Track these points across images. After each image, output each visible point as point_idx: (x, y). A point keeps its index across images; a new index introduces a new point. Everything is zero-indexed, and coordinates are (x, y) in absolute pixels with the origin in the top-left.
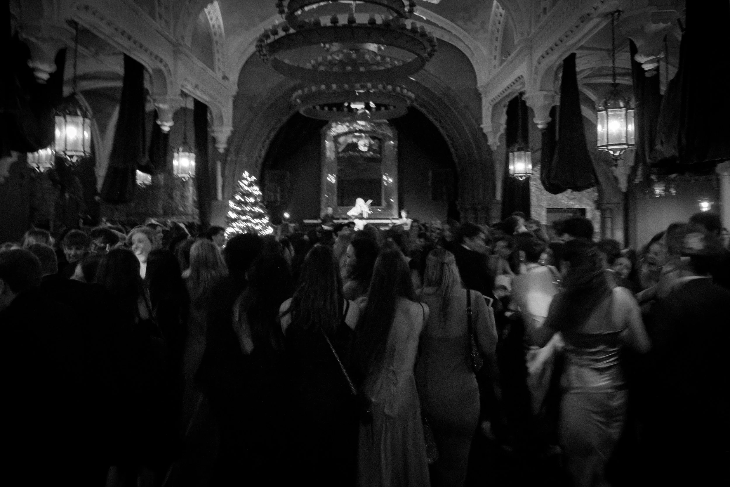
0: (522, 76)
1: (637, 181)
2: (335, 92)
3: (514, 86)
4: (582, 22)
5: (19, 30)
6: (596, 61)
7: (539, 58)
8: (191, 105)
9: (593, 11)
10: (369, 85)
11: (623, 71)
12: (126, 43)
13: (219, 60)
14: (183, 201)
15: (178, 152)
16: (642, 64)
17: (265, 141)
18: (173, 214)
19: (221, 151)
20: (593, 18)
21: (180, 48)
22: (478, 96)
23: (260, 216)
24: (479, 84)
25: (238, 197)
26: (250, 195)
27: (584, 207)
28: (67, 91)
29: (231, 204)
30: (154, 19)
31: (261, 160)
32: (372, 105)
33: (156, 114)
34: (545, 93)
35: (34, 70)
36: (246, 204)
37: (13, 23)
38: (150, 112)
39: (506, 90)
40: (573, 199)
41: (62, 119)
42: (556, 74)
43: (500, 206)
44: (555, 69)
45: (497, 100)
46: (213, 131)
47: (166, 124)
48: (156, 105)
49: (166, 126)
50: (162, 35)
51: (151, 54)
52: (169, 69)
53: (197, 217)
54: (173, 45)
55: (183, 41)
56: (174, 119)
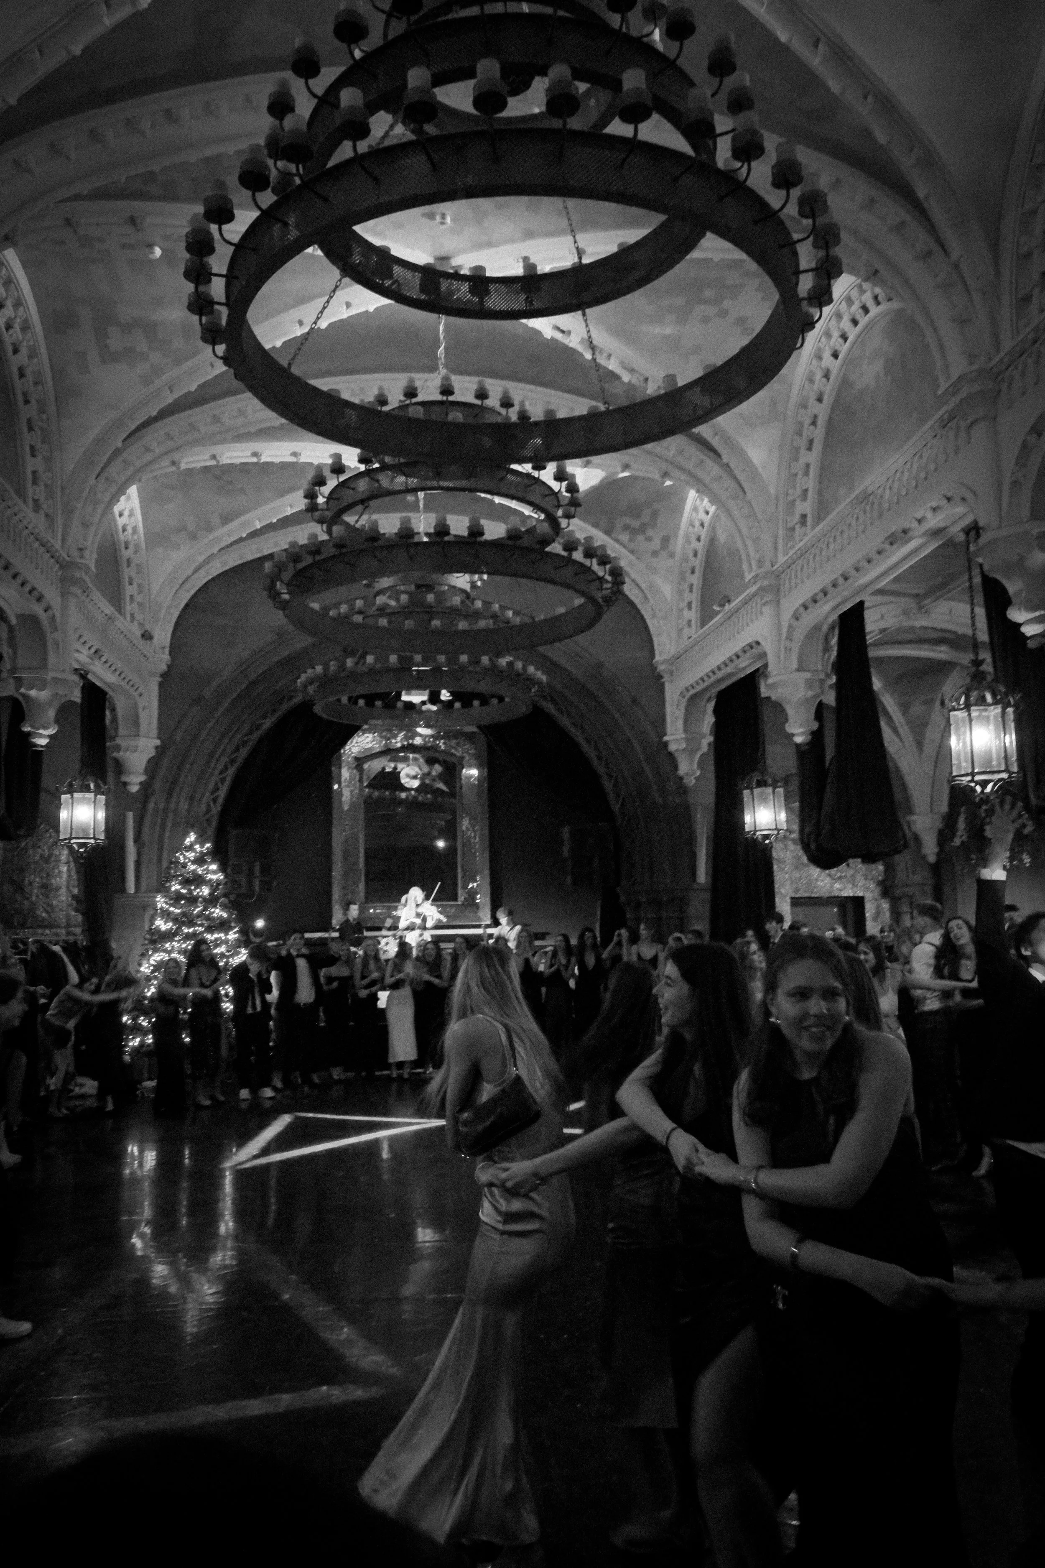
0: (758, 643)
1: (957, 842)
2: (371, 671)
3: (736, 662)
4: (891, 544)
6: (894, 616)
7: (798, 609)
9: (915, 524)
10: (442, 658)
11: (937, 635)
13: (132, 597)
14: (47, 896)
15: (70, 792)
16: (1020, 625)
17: (226, 768)
18: (32, 925)
19: (134, 789)
20: (912, 538)
21: (76, 573)
22: (657, 681)
23: (223, 926)
24: (658, 658)
25: (175, 887)
26: (198, 880)
27: (861, 894)
29: (161, 901)
31: (216, 809)
32: (445, 695)
33: (19, 710)
34: (808, 675)
36: (192, 900)
39: (719, 669)
40: (840, 878)
42: (827, 640)
43: (707, 896)
44: (825, 628)
45: (698, 688)
46: (118, 748)
47: (41, 731)
48: (22, 690)
49: (41, 736)
50: (43, 546)
51: (23, 584)
52: (53, 617)
53: (78, 931)
54: (62, 567)
55: (82, 557)
56: (57, 720)
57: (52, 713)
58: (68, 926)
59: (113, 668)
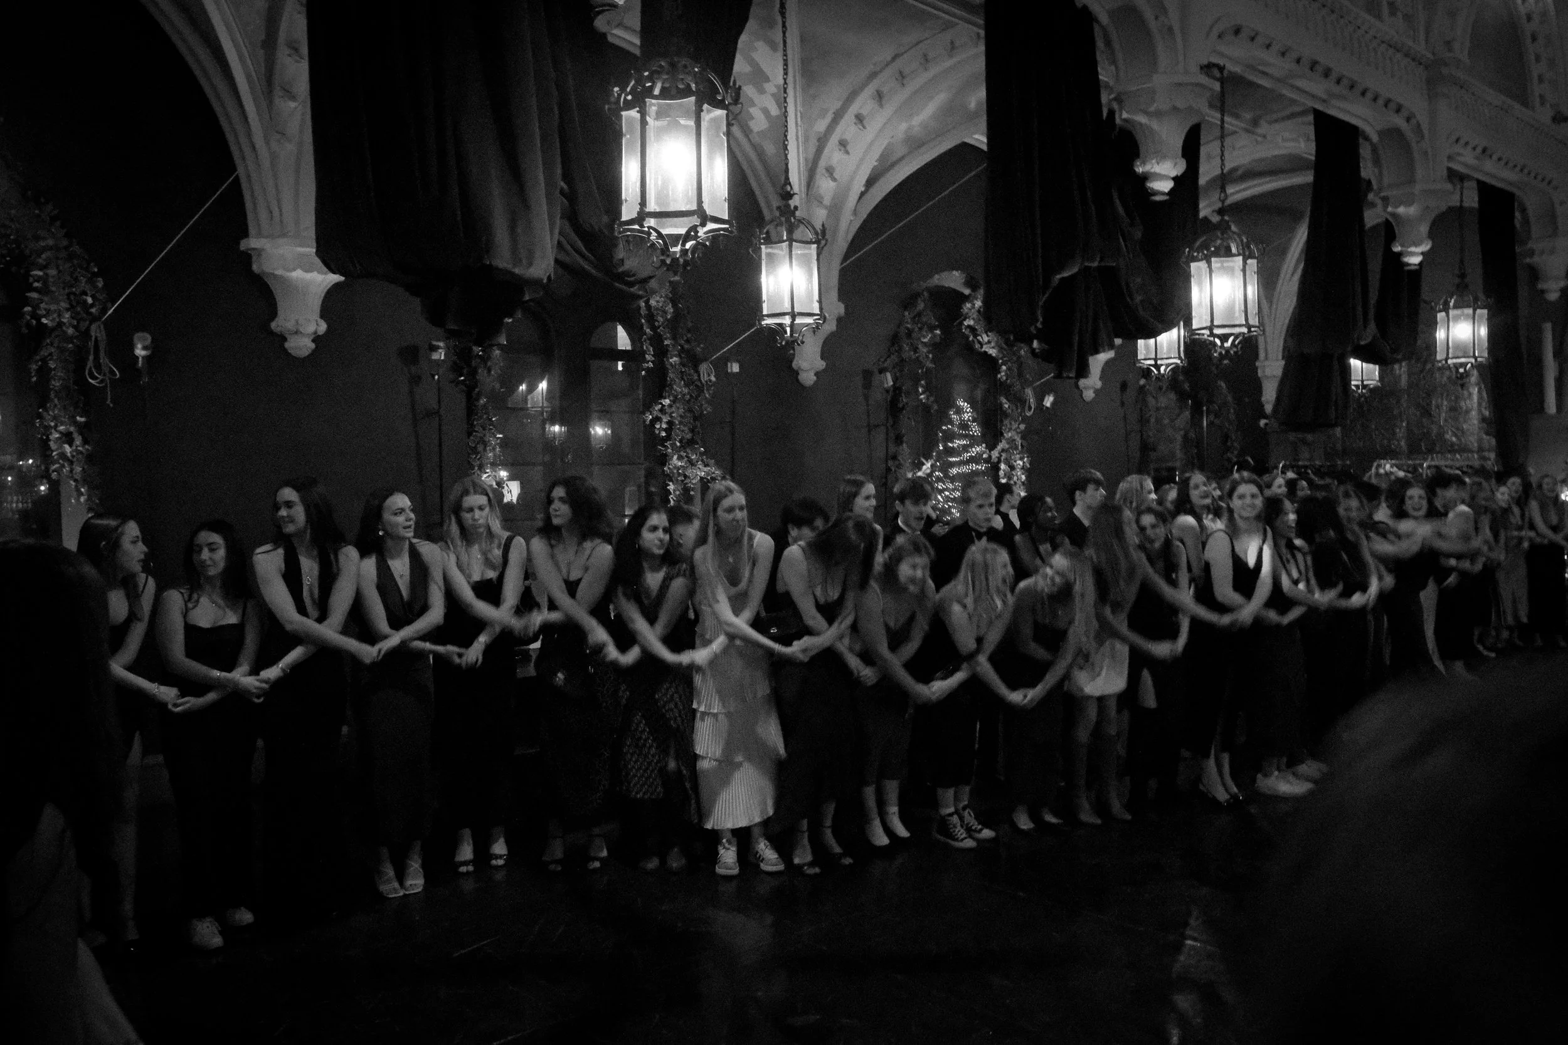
5: (1115, 106)
8: (1472, 200)
12: (1317, 87)
13: (1541, 79)
14: (1456, 419)
15: (1446, 309)
18: (1430, 451)
19: (1553, 296)
21: (1445, 71)
28: (1206, 209)
30: (1379, 17)
33: (1389, 231)
35: (1145, 177)
37: (1104, 98)
38: (1375, 228)
41: (1203, 265)
46: (1532, 253)
47: (1413, 249)
48: (1390, 209)
49: (1413, 254)
50: (1398, 51)
51: (1375, 99)
52: (1419, 125)
53: (1492, 456)
54: (1426, 68)
55: (1450, 50)
56: (1432, 235)
57: (1424, 229)
58: (1481, 449)
59: (1511, 164)
